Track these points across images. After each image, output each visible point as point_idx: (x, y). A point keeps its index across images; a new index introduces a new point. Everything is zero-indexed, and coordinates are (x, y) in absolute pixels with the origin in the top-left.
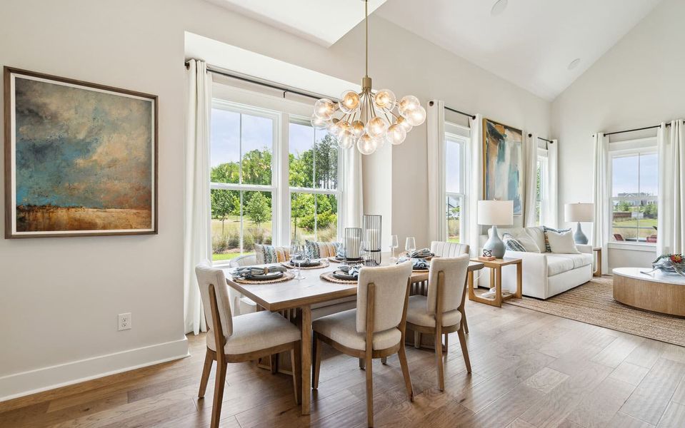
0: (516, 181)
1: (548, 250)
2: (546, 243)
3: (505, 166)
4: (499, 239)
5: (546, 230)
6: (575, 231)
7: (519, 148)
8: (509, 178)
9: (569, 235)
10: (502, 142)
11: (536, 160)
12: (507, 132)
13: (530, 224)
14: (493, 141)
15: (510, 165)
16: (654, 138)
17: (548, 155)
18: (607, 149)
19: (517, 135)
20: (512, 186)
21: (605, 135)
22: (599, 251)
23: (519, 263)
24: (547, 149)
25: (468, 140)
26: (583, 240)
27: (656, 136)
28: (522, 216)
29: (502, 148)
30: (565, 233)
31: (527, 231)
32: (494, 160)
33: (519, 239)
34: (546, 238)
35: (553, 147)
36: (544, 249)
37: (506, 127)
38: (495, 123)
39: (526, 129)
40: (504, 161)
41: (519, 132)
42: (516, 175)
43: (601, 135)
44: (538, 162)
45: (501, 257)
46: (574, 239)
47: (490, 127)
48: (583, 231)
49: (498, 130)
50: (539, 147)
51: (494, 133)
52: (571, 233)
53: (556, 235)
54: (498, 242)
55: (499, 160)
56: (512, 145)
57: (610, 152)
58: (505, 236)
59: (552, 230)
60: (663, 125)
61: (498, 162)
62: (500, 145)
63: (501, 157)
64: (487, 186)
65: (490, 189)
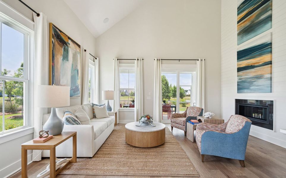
0: (77, 75)
1: (94, 117)
2: (94, 113)
3: (69, 64)
4: (58, 118)
5: (93, 105)
6: (106, 105)
7: (79, 56)
8: (72, 73)
9: (104, 107)
10: (66, 47)
11: (88, 67)
12: (70, 42)
13: (85, 102)
14: (58, 43)
15: (73, 65)
16: (134, 64)
17: (94, 65)
18: (119, 66)
19: (77, 47)
20: (73, 78)
21: (118, 60)
22: (116, 113)
23: (74, 136)
24: (94, 62)
25: (32, 32)
26: (110, 109)
27: (134, 63)
28: (80, 98)
29: (66, 51)
30: (102, 107)
31: (83, 108)
32: (59, 58)
33: (77, 114)
34: (93, 110)
35: (97, 61)
36: (92, 116)
37: (69, 38)
38: (60, 31)
39: (84, 46)
40: (68, 60)
41: (79, 46)
42: (76, 71)
43: (116, 59)
44: (90, 68)
45: (59, 134)
46: (107, 110)
47: (55, 31)
48: (110, 104)
49: (65, 39)
50: (90, 59)
51: (60, 38)
52: (105, 106)
53: (98, 108)
54: (57, 121)
55: (63, 59)
56: (74, 52)
57: (119, 68)
58: (66, 113)
59: (96, 105)
60: (136, 59)
62: (64, 49)
63: (66, 57)
64: (53, 76)
65: (55, 78)
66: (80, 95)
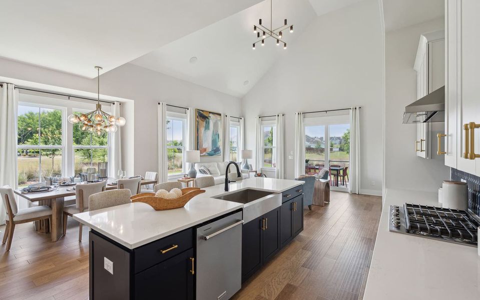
0: (217, 138)
3: (210, 132)
7: (219, 123)
8: (212, 138)
10: (208, 120)
12: (211, 115)
13: (227, 160)
14: (202, 120)
15: (213, 132)
17: (239, 125)
19: (218, 116)
20: (214, 142)
21: (260, 118)
24: (239, 122)
25: (186, 120)
29: (208, 123)
32: (202, 130)
35: (242, 121)
37: (210, 113)
38: (203, 111)
40: (209, 129)
41: (220, 115)
42: (217, 136)
47: (200, 113)
49: (205, 114)
51: (202, 116)
54: (192, 170)
55: (205, 129)
56: (214, 121)
61: (205, 130)
62: (206, 122)
63: (207, 128)
64: (198, 143)
65: (199, 143)
66: (222, 154)
